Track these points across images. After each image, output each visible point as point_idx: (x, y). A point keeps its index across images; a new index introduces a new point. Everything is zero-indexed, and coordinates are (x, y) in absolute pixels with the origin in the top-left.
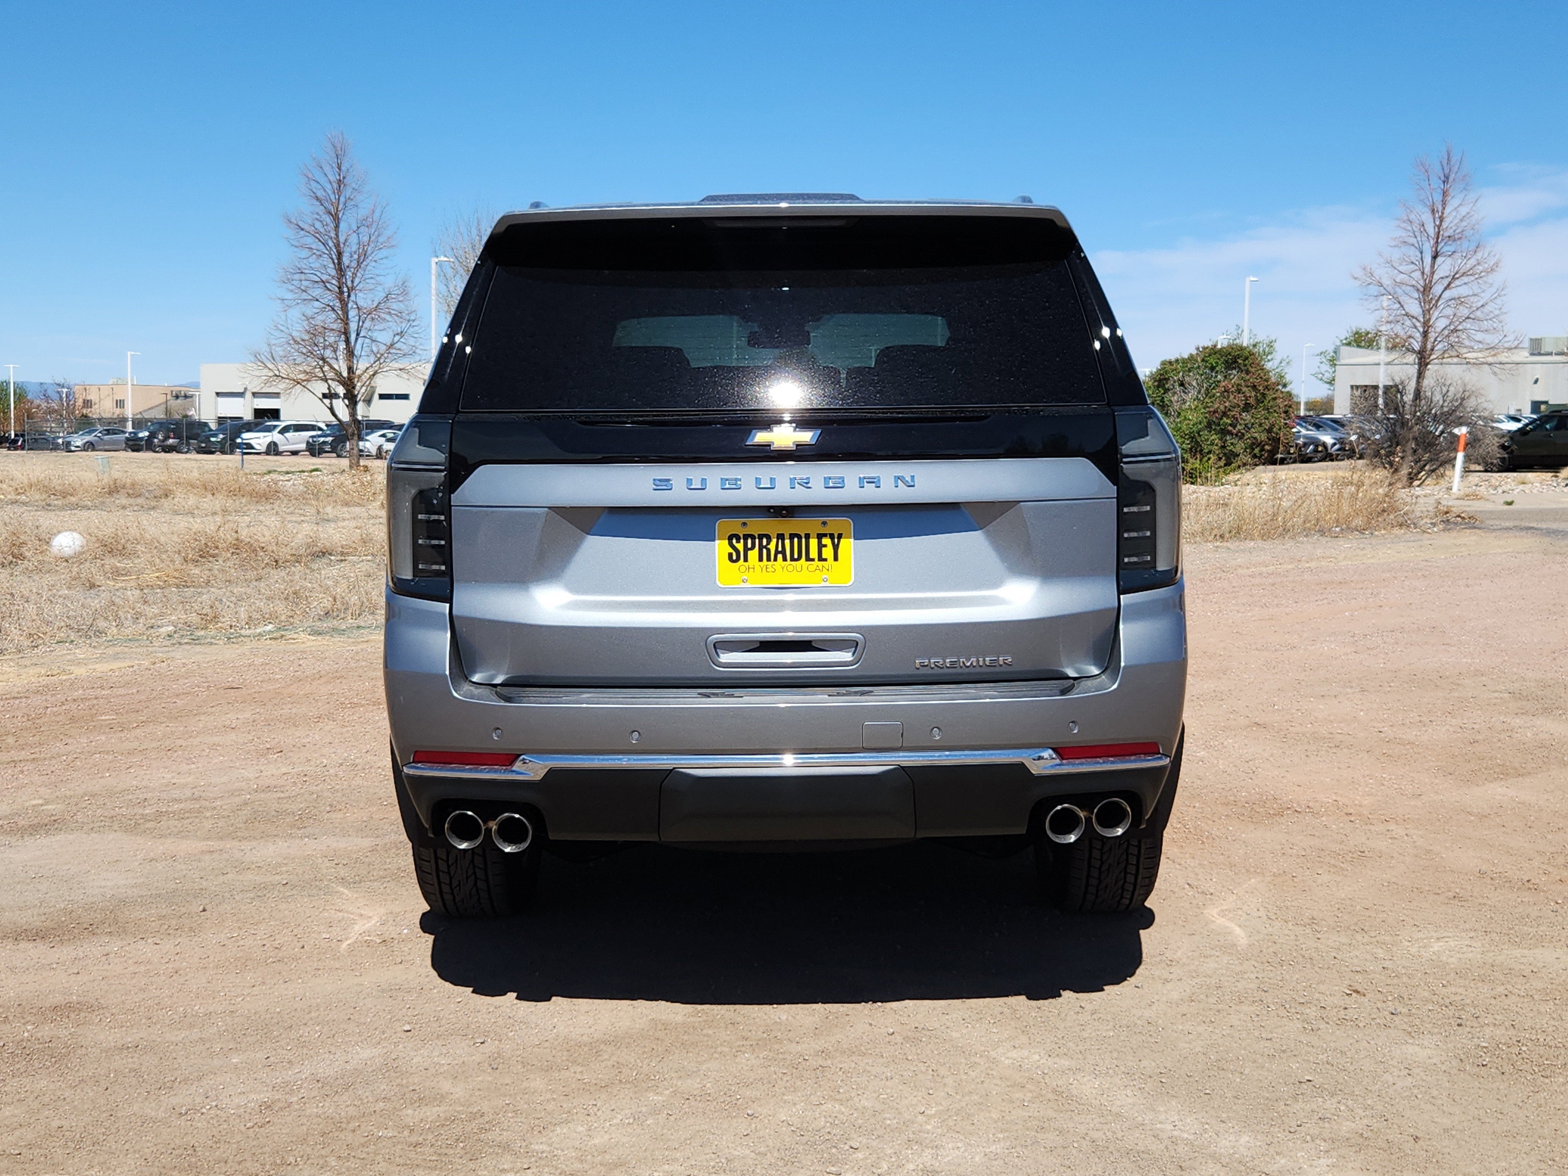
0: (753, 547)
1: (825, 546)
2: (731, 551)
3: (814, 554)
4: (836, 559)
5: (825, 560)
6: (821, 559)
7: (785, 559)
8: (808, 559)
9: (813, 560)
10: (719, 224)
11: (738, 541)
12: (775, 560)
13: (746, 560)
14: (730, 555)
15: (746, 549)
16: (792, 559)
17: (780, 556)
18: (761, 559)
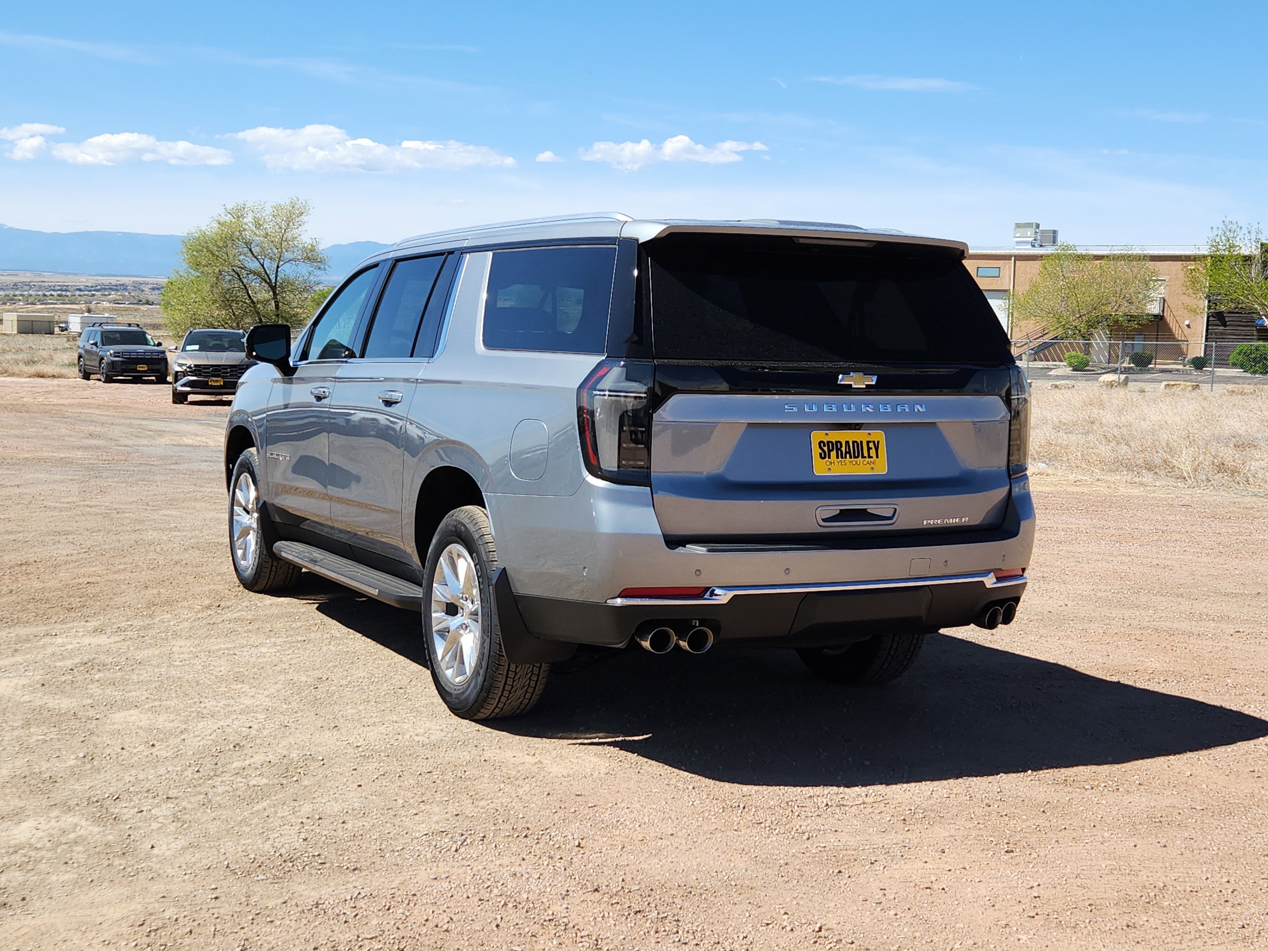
0: (833, 450)
1: (871, 448)
2: (821, 451)
3: (866, 454)
4: (877, 457)
5: (872, 457)
6: (870, 457)
7: (851, 457)
8: (863, 457)
9: (865, 457)
10: (801, 241)
11: (824, 446)
12: (846, 457)
13: (829, 458)
14: (821, 454)
15: (829, 451)
16: (855, 457)
17: (848, 455)
18: (837, 457)
